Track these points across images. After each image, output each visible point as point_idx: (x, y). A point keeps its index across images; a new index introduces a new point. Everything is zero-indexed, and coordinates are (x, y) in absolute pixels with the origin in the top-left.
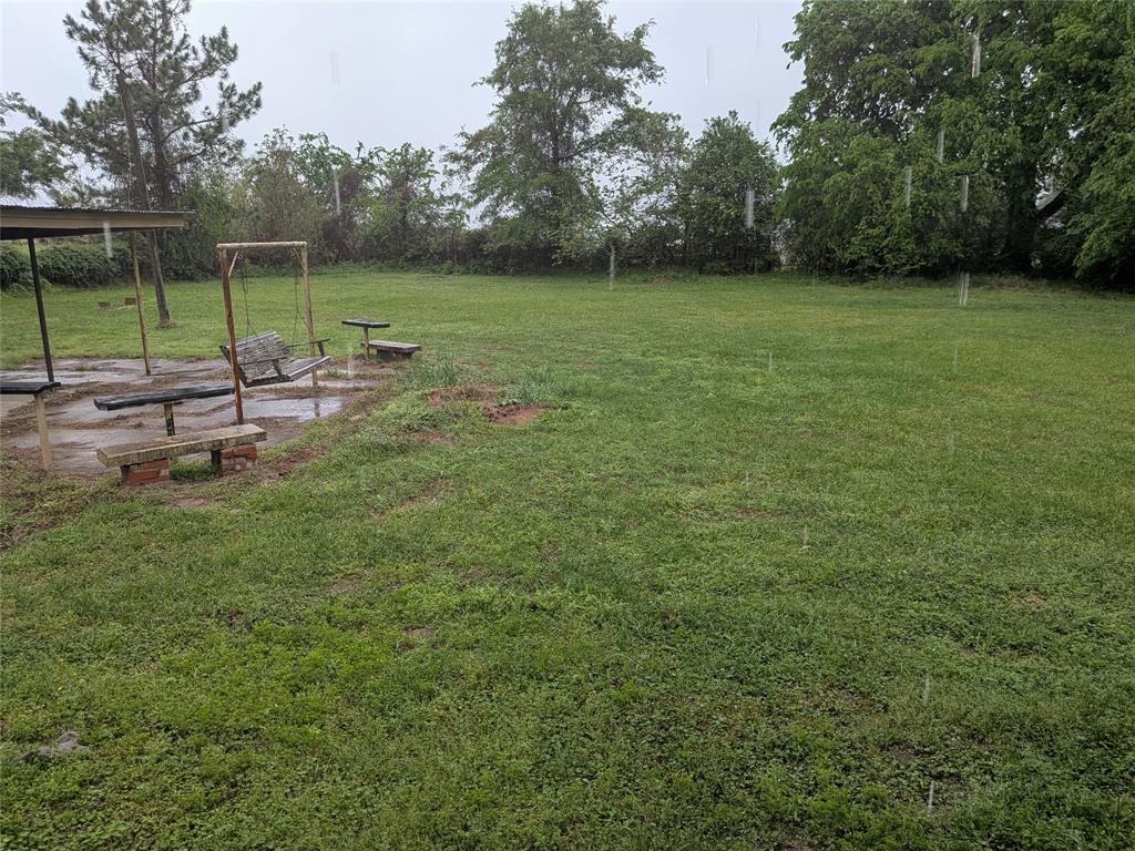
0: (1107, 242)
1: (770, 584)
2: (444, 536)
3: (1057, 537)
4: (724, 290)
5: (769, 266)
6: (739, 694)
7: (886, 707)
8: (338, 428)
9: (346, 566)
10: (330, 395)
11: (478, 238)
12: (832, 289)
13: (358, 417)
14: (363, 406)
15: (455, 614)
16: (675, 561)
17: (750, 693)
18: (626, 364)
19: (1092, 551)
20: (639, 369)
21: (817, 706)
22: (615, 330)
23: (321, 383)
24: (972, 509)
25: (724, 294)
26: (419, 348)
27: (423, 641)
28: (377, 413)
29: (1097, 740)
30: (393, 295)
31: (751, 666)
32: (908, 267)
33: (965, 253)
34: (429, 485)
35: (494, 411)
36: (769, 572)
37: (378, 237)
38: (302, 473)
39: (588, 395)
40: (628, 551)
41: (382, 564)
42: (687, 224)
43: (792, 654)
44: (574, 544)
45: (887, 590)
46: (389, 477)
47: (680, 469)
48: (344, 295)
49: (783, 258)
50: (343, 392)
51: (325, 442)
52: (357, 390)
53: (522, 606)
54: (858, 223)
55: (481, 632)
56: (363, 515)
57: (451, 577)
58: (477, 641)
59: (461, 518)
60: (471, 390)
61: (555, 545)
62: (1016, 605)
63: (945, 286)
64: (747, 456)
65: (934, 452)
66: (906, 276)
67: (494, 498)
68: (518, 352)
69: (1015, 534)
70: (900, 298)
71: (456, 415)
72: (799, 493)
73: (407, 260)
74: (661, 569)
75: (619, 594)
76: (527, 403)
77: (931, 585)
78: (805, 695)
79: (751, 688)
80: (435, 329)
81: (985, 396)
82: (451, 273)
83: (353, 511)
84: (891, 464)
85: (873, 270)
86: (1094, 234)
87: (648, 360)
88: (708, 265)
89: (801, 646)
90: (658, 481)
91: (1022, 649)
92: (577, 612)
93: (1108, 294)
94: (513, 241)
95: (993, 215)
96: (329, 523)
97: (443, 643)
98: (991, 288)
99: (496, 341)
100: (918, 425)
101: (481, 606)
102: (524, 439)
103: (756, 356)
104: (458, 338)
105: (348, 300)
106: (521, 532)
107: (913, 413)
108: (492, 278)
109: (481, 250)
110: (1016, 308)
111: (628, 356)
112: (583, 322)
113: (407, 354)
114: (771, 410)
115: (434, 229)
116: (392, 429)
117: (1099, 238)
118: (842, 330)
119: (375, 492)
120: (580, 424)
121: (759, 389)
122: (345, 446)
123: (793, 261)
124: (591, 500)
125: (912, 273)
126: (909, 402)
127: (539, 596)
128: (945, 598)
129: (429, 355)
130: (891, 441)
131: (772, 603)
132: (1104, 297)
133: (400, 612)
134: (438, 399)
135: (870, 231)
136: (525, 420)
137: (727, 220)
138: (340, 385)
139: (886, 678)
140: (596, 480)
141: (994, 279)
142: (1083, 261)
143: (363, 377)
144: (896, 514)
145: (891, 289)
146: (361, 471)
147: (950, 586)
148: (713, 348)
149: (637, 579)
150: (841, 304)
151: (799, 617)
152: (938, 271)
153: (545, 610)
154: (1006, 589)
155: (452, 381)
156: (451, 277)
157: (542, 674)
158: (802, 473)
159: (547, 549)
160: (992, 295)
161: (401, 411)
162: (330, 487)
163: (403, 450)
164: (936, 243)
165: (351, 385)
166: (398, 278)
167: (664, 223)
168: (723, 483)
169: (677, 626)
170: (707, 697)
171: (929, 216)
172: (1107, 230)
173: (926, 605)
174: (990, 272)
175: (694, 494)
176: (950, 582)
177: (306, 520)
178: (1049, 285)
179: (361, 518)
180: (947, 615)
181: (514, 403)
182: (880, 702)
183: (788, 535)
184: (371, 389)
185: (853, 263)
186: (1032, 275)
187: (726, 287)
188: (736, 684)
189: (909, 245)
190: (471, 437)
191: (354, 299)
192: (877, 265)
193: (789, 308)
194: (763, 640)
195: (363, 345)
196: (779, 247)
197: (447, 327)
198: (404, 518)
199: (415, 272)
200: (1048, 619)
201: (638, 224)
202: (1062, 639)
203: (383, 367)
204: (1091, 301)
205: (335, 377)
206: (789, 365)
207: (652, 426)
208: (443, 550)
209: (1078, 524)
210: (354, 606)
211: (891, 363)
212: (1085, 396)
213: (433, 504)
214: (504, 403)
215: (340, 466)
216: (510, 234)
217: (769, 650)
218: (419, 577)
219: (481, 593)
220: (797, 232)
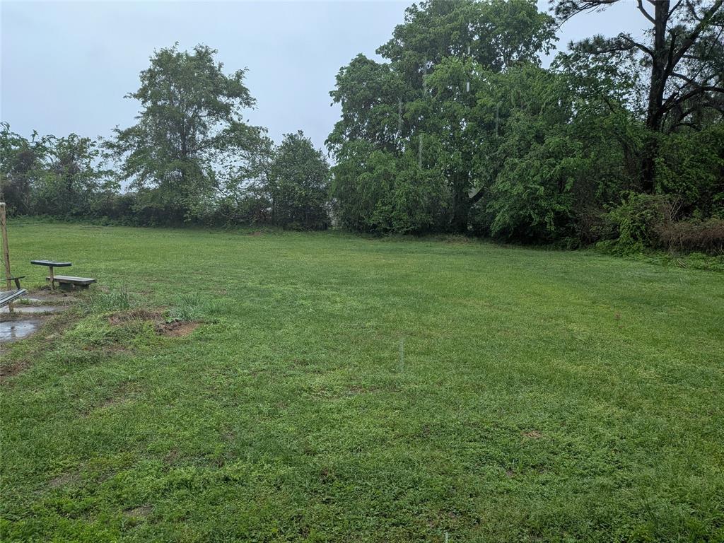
0: (507, 217)
1: (383, 440)
2: (141, 428)
3: (531, 392)
4: (301, 240)
5: (325, 227)
6: (387, 526)
7: (478, 520)
8: (37, 346)
9: (65, 461)
10: (25, 319)
11: (127, 202)
12: (363, 241)
13: (52, 336)
14: (55, 327)
15: (165, 492)
16: (319, 430)
17: (393, 524)
18: (251, 290)
19: (552, 400)
20: (261, 294)
21: (437, 527)
22: (237, 266)
23: (16, 310)
24: (481, 378)
25: (301, 243)
26: (94, 281)
27: (143, 519)
28: (68, 333)
29: (599, 523)
30: (65, 240)
31: (388, 503)
32: (405, 229)
33: (434, 222)
34: (121, 388)
35: (162, 327)
36: (380, 431)
37: (49, 199)
38: (12, 384)
39: (229, 312)
40: (284, 427)
41: (95, 456)
42: (274, 199)
43: (411, 490)
44: (244, 424)
45: (453, 436)
46: (87, 383)
47: (304, 363)
48: (24, 240)
49: (333, 222)
50: (36, 316)
51: (29, 358)
52: (47, 314)
53: (218, 479)
54: (377, 202)
55: (190, 506)
56: (70, 417)
57: (155, 461)
58: (188, 513)
59: (152, 412)
60: (142, 312)
61: (230, 427)
62: (526, 439)
63: (425, 241)
64: (344, 351)
65: (449, 342)
66: (405, 234)
67: (176, 395)
68: (170, 282)
69: (509, 393)
70: (403, 247)
71: (133, 332)
72: (383, 375)
73: (72, 215)
74: (310, 438)
75: (287, 461)
76: (187, 320)
77: (475, 431)
78: (427, 520)
79: (394, 521)
80: (102, 266)
81: (465, 306)
82: (107, 225)
83: (62, 413)
84: (428, 352)
85: (386, 230)
86: (501, 213)
87: (265, 287)
88: (289, 225)
89: (415, 484)
90: (292, 372)
91: (539, 467)
92: (260, 479)
93: (508, 246)
94: (154, 204)
95: (448, 201)
96: (44, 426)
97: (160, 518)
98: (449, 242)
99: (151, 275)
100: (435, 325)
101: (185, 484)
102: (189, 347)
103: (331, 283)
104: (122, 273)
105: (28, 244)
106: (202, 420)
107: (431, 318)
108: (139, 229)
109: (131, 209)
110: (465, 253)
111: (250, 284)
112: (214, 261)
113: (85, 286)
114: (351, 319)
115: (93, 194)
116: (83, 345)
117: (503, 215)
118: (377, 267)
119: (77, 396)
120: (228, 334)
121: (339, 306)
122: (46, 361)
123: (339, 224)
124: (249, 390)
125: (407, 233)
126: (426, 311)
127: (229, 470)
128: (486, 438)
129: (102, 285)
130: (424, 337)
131: (388, 454)
132: (506, 248)
133: (119, 496)
134: (116, 320)
135: (384, 208)
136: (186, 333)
137: (300, 197)
138: (31, 310)
139: (472, 499)
140: (249, 375)
141: (450, 237)
142: (495, 228)
143: (50, 304)
144: (441, 384)
145: (396, 242)
146: (63, 380)
147: (487, 430)
148: (305, 278)
149: (296, 448)
150: (372, 251)
151: (409, 463)
152: (421, 232)
153: (235, 480)
154: (517, 428)
155: (126, 306)
156: (107, 227)
157: (247, 534)
158: (380, 360)
159: (225, 431)
160: (450, 246)
161: (89, 330)
162: (39, 395)
163: (95, 361)
164: (420, 216)
165: (41, 310)
166: (67, 228)
167: (259, 197)
168: (334, 370)
169: (333, 480)
170: (367, 532)
171: (415, 201)
172: (507, 210)
173: (477, 444)
174: (448, 232)
175: (318, 380)
176: (485, 427)
177: (23, 426)
178: (478, 240)
179: (69, 419)
180: (492, 450)
181: (177, 321)
182: (474, 517)
183: (383, 403)
184: (58, 314)
185: (375, 226)
186: (470, 235)
187: (302, 238)
188: (383, 520)
189: (405, 217)
190: (147, 348)
191: (32, 244)
192: (388, 228)
193: (343, 253)
194: (391, 483)
195: (49, 279)
196: (331, 215)
197: (111, 265)
198: (107, 415)
199: (80, 223)
200: (546, 446)
201: (243, 197)
202: (558, 459)
203: (66, 296)
204: (500, 250)
205: (27, 304)
206: (354, 289)
207: (279, 333)
208: (142, 439)
209: (539, 383)
210: (78, 495)
211: (410, 287)
212: (517, 305)
213: (128, 403)
214: (170, 321)
215: (44, 378)
216: (152, 200)
217: (397, 490)
218: (127, 464)
219: (183, 473)
220: (342, 206)
